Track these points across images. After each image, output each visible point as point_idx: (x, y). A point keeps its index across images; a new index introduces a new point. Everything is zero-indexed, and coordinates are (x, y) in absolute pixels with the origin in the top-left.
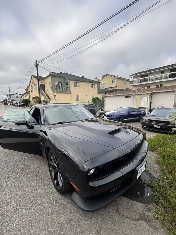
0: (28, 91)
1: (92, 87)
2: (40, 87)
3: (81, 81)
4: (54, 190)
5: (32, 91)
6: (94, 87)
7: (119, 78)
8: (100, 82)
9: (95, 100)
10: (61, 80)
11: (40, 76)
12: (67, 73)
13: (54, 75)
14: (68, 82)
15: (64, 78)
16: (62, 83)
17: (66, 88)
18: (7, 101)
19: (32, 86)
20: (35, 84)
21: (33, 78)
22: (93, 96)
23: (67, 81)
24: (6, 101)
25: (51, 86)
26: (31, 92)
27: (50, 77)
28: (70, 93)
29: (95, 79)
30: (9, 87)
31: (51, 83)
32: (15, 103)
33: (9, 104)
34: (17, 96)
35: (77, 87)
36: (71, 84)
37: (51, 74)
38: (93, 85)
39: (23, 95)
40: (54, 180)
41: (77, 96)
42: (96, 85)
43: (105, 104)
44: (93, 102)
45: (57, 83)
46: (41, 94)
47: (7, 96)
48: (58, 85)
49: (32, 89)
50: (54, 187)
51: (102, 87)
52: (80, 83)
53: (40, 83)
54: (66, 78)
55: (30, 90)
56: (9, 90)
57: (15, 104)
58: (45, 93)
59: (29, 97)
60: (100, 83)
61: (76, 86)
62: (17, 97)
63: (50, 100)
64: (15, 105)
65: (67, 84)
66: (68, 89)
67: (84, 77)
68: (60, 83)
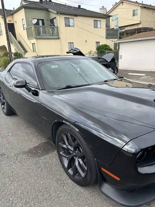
1: (96, 26)
2: (8, 29)
3: (76, 16)
6: (99, 26)
7: (145, 7)
8: (110, 14)
9: (102, 49)
10: (41, 15)
12: (50, 1)
13: (30, 6)
14: (53, 19)
15: (47, 10)
16: (43, 20)
17: (51, 30)
22: (98, 43)
23: (53, 16)
25: (25, 26)
27: (23, 9)
28: (59, 38)
29: (100, 9)
31: (25, 20)
35: (69, 26)
36: (60, 21)
38: (99, 23)
41: (70, 44)
42: (104, 22)
43: (119, 57)
44: (98, 53)
45: (35, 21)
48: (37, 23)
51: (113, 25)
52: (75, 18)
53: (8, 21)
54: (50, 10)
58: (16, 39)
60: (111, 18)
61: (68, 25)
63: (26, 51)
65: (52, 21)
66: (55, 32)
67: (81, 7)
68: (41, 19)
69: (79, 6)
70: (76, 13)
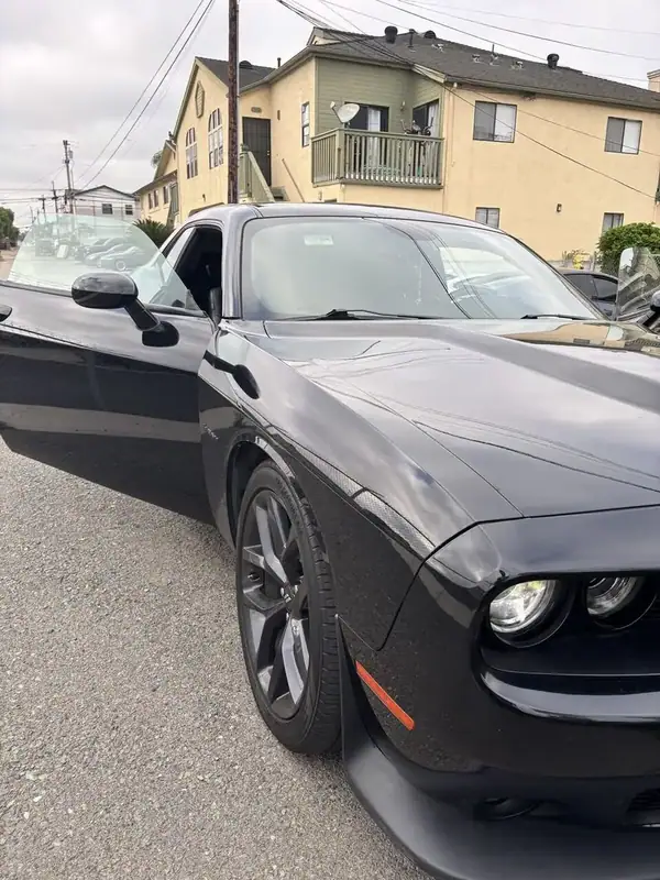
0: (169, 171)
1: (614, 144)
2: (240, 140)
3: (529, 95)
4: (255, 720)
5: (192, 170)
6: (629, 145)
10: (380, 88)
11: (246, 65)
12: (430, 35)
13: (342, 50)
14: (429, 105)
15: (409, 70)
16: (384, 111)
17: (410, 150)
18: (55, 231)
19: (191, 136)
20: (215, 117)
21: (205, 77)
22: (613, 217)
23: (427, 94)
24: (50, 234)
25: (311, 132)
26: (182, 174)
27: (313, 64)
28: (438, 187)
29: (651, 75)
30: (66, 143)
31: (312, 106)
32: (92, 244)
33: (62, 251)
34: (107, 201)
35: (492, 137)
36: (455, 115)
37: (321, 42)
38: (630, 129)
39: (137, 196)
40: (261, 667)
41: (482, 214)
44: (603, 261)
45: (349, 113)
46: (241, 191)
47: (55, 198)
48: (360, 121)
49: (192, 152)
50: (254, 704)
52: (525, 107)
53: (245, 109)
54: (421, 69)
55: (179, 164)
56: (67, 162)
57: (91, 253)
58: (269, 184)
59: (173, 212)
61: (485, 134)
62: (107, 210)
64: (92, 257)
65: (421, 115)
66: (427, 161)
67: (559, 64)
68: (376, 108)
69: (553, 58)
70: (533, 83)
